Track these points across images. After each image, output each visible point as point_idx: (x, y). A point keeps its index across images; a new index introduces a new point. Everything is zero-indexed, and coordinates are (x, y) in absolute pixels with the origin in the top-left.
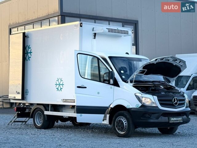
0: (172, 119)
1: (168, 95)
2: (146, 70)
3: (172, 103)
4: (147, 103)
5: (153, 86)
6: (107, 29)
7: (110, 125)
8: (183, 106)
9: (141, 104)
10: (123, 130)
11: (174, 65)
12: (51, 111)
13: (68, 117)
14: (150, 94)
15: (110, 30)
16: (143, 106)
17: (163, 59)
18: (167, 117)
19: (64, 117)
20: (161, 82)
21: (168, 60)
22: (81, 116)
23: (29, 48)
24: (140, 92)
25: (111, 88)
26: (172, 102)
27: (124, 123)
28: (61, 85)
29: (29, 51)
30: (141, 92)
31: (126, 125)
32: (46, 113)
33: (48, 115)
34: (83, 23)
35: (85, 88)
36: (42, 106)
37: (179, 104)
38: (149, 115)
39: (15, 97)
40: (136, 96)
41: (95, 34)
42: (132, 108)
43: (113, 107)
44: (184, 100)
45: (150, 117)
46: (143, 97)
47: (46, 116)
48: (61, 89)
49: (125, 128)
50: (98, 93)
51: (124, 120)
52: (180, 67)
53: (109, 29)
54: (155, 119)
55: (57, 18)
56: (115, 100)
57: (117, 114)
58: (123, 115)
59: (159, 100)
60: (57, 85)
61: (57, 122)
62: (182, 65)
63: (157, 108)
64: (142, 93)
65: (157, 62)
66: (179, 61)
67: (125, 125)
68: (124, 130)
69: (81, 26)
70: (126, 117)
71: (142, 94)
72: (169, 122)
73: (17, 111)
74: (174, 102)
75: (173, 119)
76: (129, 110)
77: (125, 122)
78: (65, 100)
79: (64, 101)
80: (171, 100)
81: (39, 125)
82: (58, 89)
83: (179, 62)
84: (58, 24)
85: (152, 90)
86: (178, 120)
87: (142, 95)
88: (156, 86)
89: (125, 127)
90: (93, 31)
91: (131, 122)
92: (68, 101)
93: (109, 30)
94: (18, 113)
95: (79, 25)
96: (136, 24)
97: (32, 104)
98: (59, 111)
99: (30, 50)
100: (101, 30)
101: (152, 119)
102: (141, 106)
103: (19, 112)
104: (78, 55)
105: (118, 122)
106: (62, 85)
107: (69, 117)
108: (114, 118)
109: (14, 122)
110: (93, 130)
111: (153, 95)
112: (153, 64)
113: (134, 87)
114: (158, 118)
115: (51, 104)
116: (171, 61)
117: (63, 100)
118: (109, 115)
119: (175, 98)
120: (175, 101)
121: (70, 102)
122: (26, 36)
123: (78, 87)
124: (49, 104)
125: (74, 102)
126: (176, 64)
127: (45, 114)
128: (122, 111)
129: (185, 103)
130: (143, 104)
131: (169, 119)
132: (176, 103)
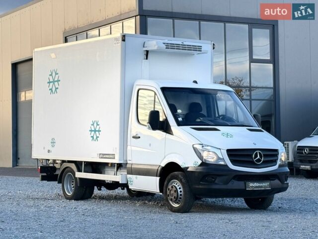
0: (251, 185)
3: (251, 160)
4: (210, 160)
6: (164, 43)
7: (161, 194)
8: (274, 164)
9: (201, 162)
12: (85, 172)
13: (111, 182)
15: (169, 46)
16: (204, 164)
18: (243, 182)
19: (107, 182)
23: (56, 74)
27: (179, 190)
28: (97, 131)
29: (56, 79)
31: (182, 193)
32: (78, 175)
33: (81, 179)
36: (73, 164)
37: (265, 162)
38: (213, 178)
40: (193, 147)
41: (147, 52)
42: (188, 168)
43: (163, 166)
44: (276, 155)
45: (215, 181)
46: (204, 151)
47: (78, 180)
48: (97, 137)
49: (180, 198)
51: (180, 188)
53: (168, 44)
54: (222, 184)
55: (133, 20)
56: (167, 155)
57: (169, 177)
58: (176, 178)
60: (91, 131)
61: (100, 189)
63: (226, 168)
67: (179, 193)
68: (179, 201)
69: (124, 40)
70: (181, 181)
72: (246, 188)
73: (41, 171)
74: (255, 158)
75: (253, 185)
76: (184, 170)
78: (103, 154)
79: (101, 156)
80: (251, 156)
81: (69, 194)
82: (93, 137)
86: (261, 187)
87: (203, 147)
89: (179, 196)
90: (144, 47)
92: (106, 156)
93: (166, 46)
95: (121, 39)
96: (274, 25)
98: (101, 173)
100: (155, 46)
101: (216, 184)
102: (201, 165)
103: (45, 174)
106: (99, 131)
108: (165, 183)
110: (146, 202)
114: (226, 183)
115: (85, 162)
117: (100, 154)
118: (159, 178)
120: (256, 156)
121: (108, 158)
124: (82, 162)
125: (114, 158)
127: (76, 176)
128: (175, 173)
129: (278, 159)
130: (204, 161)
131: (245, 184)
132: (259, 159)
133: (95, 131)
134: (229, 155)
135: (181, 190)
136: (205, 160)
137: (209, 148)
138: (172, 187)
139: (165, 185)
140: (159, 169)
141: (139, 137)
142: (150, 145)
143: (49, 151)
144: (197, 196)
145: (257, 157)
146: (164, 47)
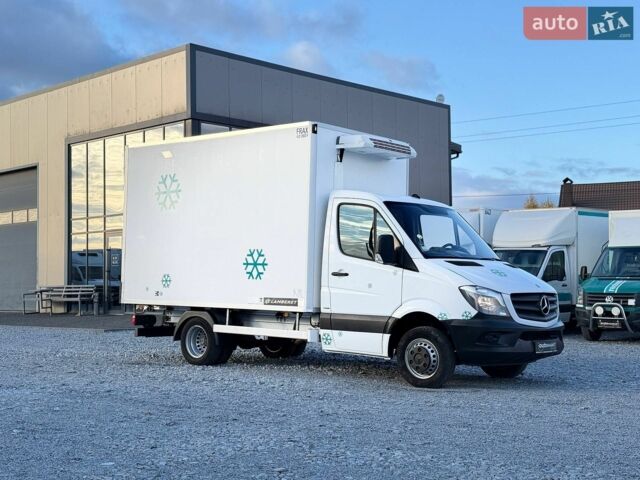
0: (541, 346)
3: (538, 310)
4: (488, 309)
6: (371, 139)
7: (390, 359)
8: (555, 315)
9: (476, 312)
10: (428, 371)
12: (230, 324)
15: (378, 144)
16: (480, 315)
18: (529, 342)
19: (257, 338)
23: (175, 181)
26: (539, 307)
27: (432, 354)
28: (259, 264)
29: (173, 189)
31: (435, 359)
32: (218, 328)
33: (219, 334)
34: (319, 124)
36: (206, 313)
37: (551, 312)
38: (495, 336)
40: (461, 290)
41: (342, 152)
42: (452, 321)
43: (399, 317)
46: (479, 295)
47: (216, 336)
48: (259, 274)
49: (434, 366)
51: (432, 351)
53: (375, 140)
54: (507, 345)
55: (182, 125)
56: (405, 301)
57: (409, 333)
58: (426, 336)
60: (247, 264)
63: (511, 321)
67: (433, 359)
68: (431, 370)
69: (315, 132)
70: (434, 340)
72: (535, 352)
73: (137, 323)
74: (542, 307)
76: (444, 325)
78: (271, 299)
79: (268, 301)
80: (536, 303)
81: (197, 356)
82: (251, 274)
84: (185, 136)
86: (549, 348)
87: (476, 289)
89: (432, 363)
90: (338, 143)
92: (279, 302)
93: (375, 143)
94: (139, 330)
95: (310, 130)
97: (170, 309)
100: (360, 142)
101: (502, 346)
102: (476, 316)
103: (141, 327)
105: (416, 352)
106: (264, 264)
107: (269, 337)
108: (401, 344)
114: (512, 343)
115: (230, 309)
117: (265, 299)
118: (389, 335)
119: (544, 298)
120: (544, 305)
121: (284, 305)
124: (225, 309)
125: (296, 305)
127: (214, 330)
129: (556, 308)
131: (534, 345)
132: (546, 308)
133: (255, 265)
134: (514, 302)
135: (434, 353)
136: (482, 309)
137: (485, 291)
138: (419, 349)
140: (391, 322)
141: (346, 275)
142: (370, 286)
143: (157, 293)
146: (372, 144)
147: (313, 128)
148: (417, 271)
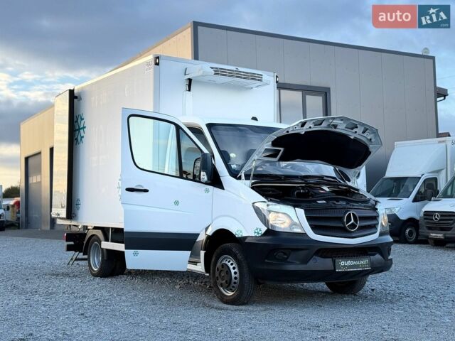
0: (343, 263)
1: (333, 205)
2: (282, 149)
3: (342, 225)
4: (282, 226)
5: (303, 188)
6: (212, 68)
7: (208, 275)
8: (372, 231)
9: (266, 228)
10: (231, 287)
11: (352, 137)
12: (112, 241)
14: (288, 205)
15: (220, 72)
16: (270, 232)
17: (321, 124)
18: (331, 259)
20: (325, 178)
21: (333, 125)
22: (136, 254)
23: (82, 119)
24: (263, 199)
25: (207, 191)
26: (343, 223)
27: (233, 271)
29: (82, 126)
30: (265, 200)
31: (237, 276)
32: (106, 245)
33: (108, 251)
35: (146, 191)
36: (100, 231)
37: (362, 228)
38: (285, 254)
39: (59, 215)
40: (254, 206)
41: (190, 80)
42: (246, 238)
43: (211, 235)
44: (376, 218)
45: (287, 258)
46: (270, 211)
47: (105, 251)
49: (235, 283)
50: (177, 203)
51: (232, 264)
52: (368, 143)
53: (216, 68)
54: (298, 262)
56: (215, 219)
57: (218, 251)
58: (228, 252)
59: (309, 219)
60: (119, 188)
62: (371, 139)
63: (305, 238)
64: (271, 201)
65: (306, 128)
66: (362, 129)
67: (233, 275)
68: (233, 287)
69: (157, 64)
70: (235, 257)
71: (270, 203)
72: (335, 269)
74: (347, 222)
75: (345, 264)
76: (240, 242)
77: (234, 268)
80: (341, 219)
81: (96, 269)
82: (120, 196)
83: (363, 132)
85: (299, 195)
86: (358, 266)
87: (268, 205)
88: (310, 187)
89: (233, 280)
90: (185, 74)
91: (245, 270)
93: (215, 71)
95: (153, 63)
96: (326, 93)
99: (83, 122)
100: (200, 71)
101: (292, 263)
102: (265, 233)
103: (72, 243)
104: (131, 118)
105: (221, 268)
108: (213, 260)
109: (76, 259)
111: (295, 206)
112: (297, 135)
113: (252, 188)
114: (305, 261)
115: (112, 228)
116: (342, 128)
118: (204, 252)
119: (350, 214)
122: (76, 97)
123: (129, 190)
124: (109, 228)
126: (356, 136)
127: (102, 247)
128: (227, 244)
129: (378, 224)
130: (270, 228)
131: (334, 262)
132: (353, 223)
135: (236, 270)
136: (272, 226)
137: (277, 207)
138: (223, 266)
139: (212, 263)
140: (205, 238)
144: (260, 281)
145: (351, 220)
146: (212, 71)
147: (156, 61)
148: (224, 189)
